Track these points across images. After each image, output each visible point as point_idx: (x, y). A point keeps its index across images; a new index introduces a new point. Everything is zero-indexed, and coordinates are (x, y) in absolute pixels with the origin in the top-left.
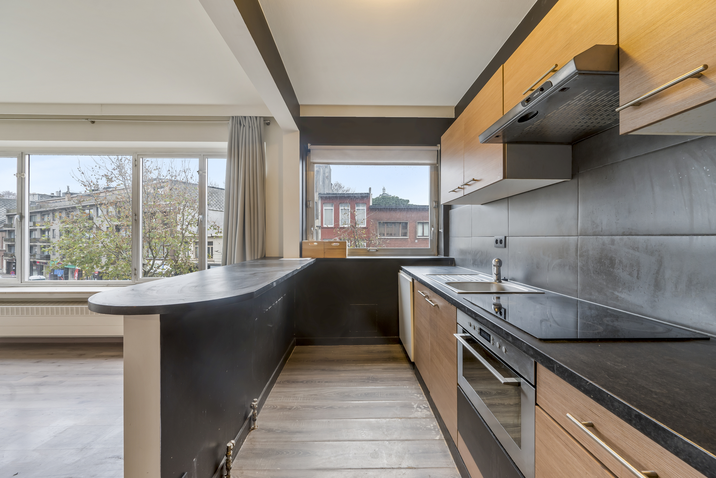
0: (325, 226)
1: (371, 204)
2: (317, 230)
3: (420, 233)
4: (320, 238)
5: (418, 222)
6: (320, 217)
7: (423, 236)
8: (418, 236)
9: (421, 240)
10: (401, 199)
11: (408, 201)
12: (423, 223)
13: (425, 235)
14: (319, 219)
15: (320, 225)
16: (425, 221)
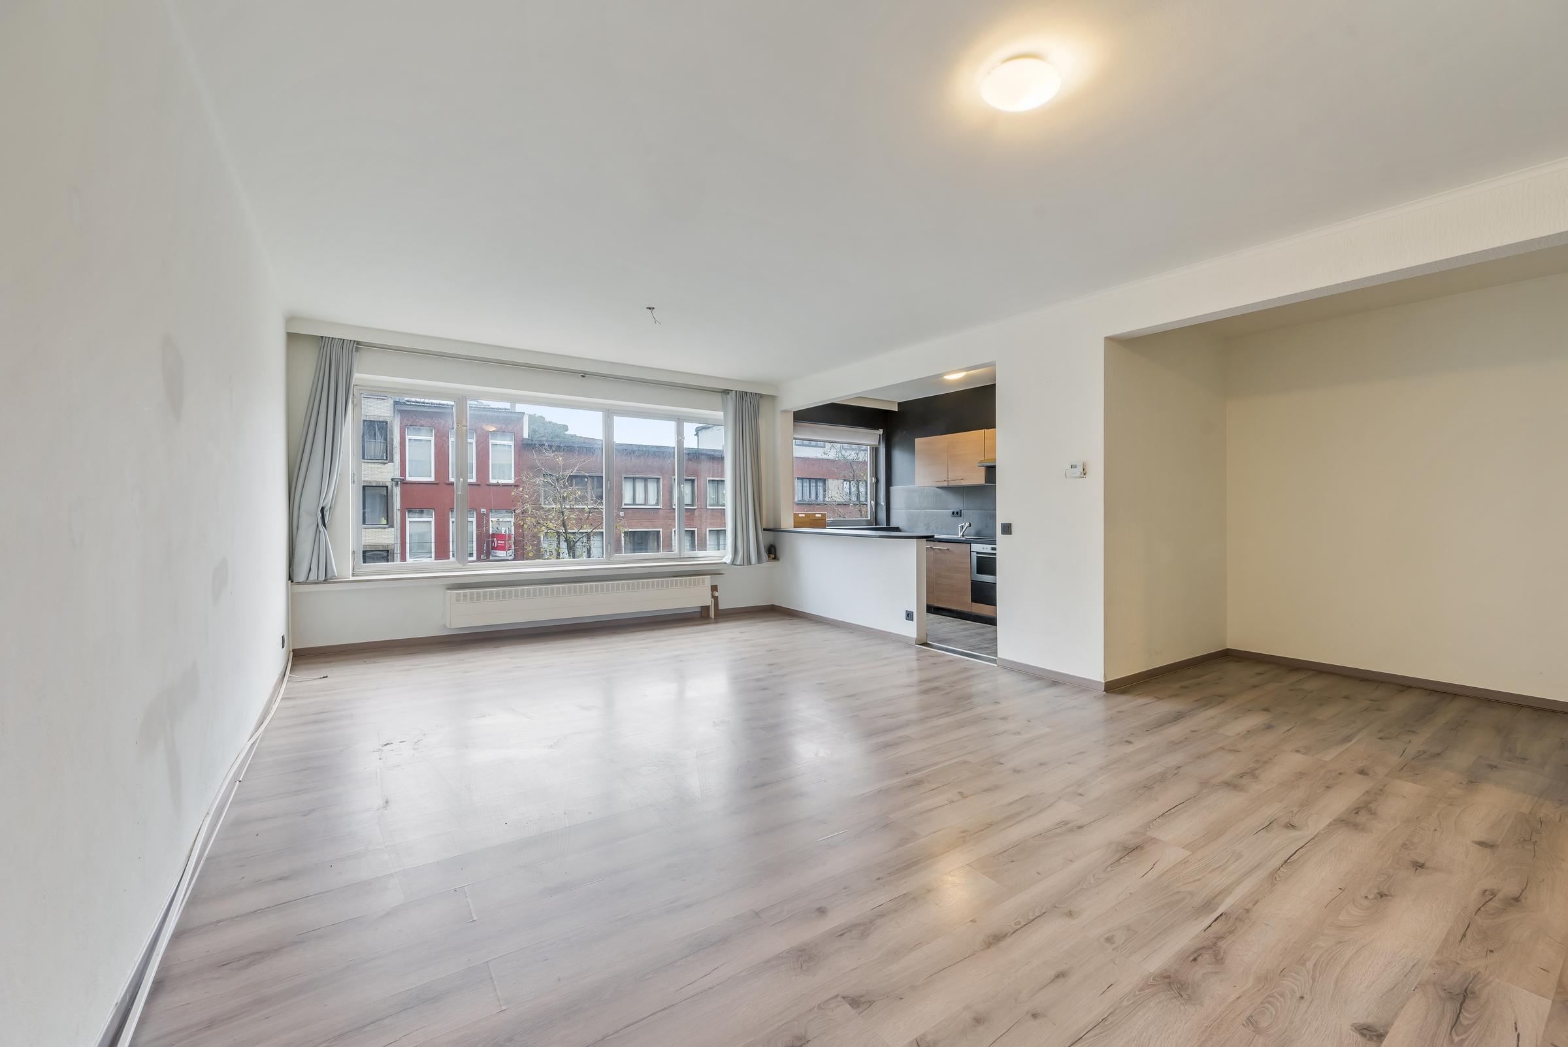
0: (408, 478)
1: (526, 436)
2: (389, 487)
3: (627, 499)
4: (399, 507)
5: (625, 476)
6: (397, 457)
7: (634, 504)
8: (625, 504)
9: (630, 511)
10: (550, 423)
11: (566, 428)
12: (646, 479)
13: (637, 503)
14: (395, 461)
15: (397, 476)
16: (638, 476)
